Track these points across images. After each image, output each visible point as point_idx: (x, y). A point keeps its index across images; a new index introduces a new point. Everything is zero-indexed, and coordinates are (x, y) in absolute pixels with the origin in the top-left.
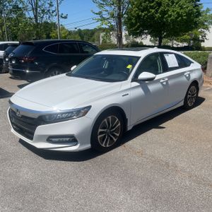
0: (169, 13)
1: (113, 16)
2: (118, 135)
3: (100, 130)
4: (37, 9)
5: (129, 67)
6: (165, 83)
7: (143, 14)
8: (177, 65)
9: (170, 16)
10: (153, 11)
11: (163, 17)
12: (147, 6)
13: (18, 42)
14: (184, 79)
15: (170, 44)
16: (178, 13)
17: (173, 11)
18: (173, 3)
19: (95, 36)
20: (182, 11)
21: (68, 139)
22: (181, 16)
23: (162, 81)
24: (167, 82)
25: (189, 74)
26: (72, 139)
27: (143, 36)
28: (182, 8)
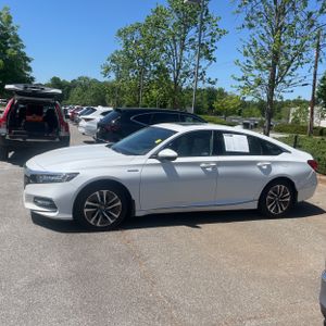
2: (117, 216)
3: (87, 203)
5: (158, 141)
6: (209, 169)
14: (255, 170)
21: (47, 203)
23: (203, 165)
24: (214, 168)
25: (269, 166)
26: (51, 204)
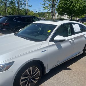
0: (76, 6)
1: (50, 6)
2: (38, 78)
3: (22, 78)
4: (19, 3)
5: (49, 31)
6: (72, 42)
7: (65, 6)
8: (80, 31)
9: (76, 7)
10: (69, 5)
11: (73, 8)
12: (67, 3)
13: (3, 16)
15: (76, 19)
16: (80, 6)
17: (78, 5)
18: (78, 1)
19: (45, 15)
20: (81, 5)
22: (81, 7)
23: (70, 40)
24: (73, 41)
27: (64, 16)
28: (81, 4)
